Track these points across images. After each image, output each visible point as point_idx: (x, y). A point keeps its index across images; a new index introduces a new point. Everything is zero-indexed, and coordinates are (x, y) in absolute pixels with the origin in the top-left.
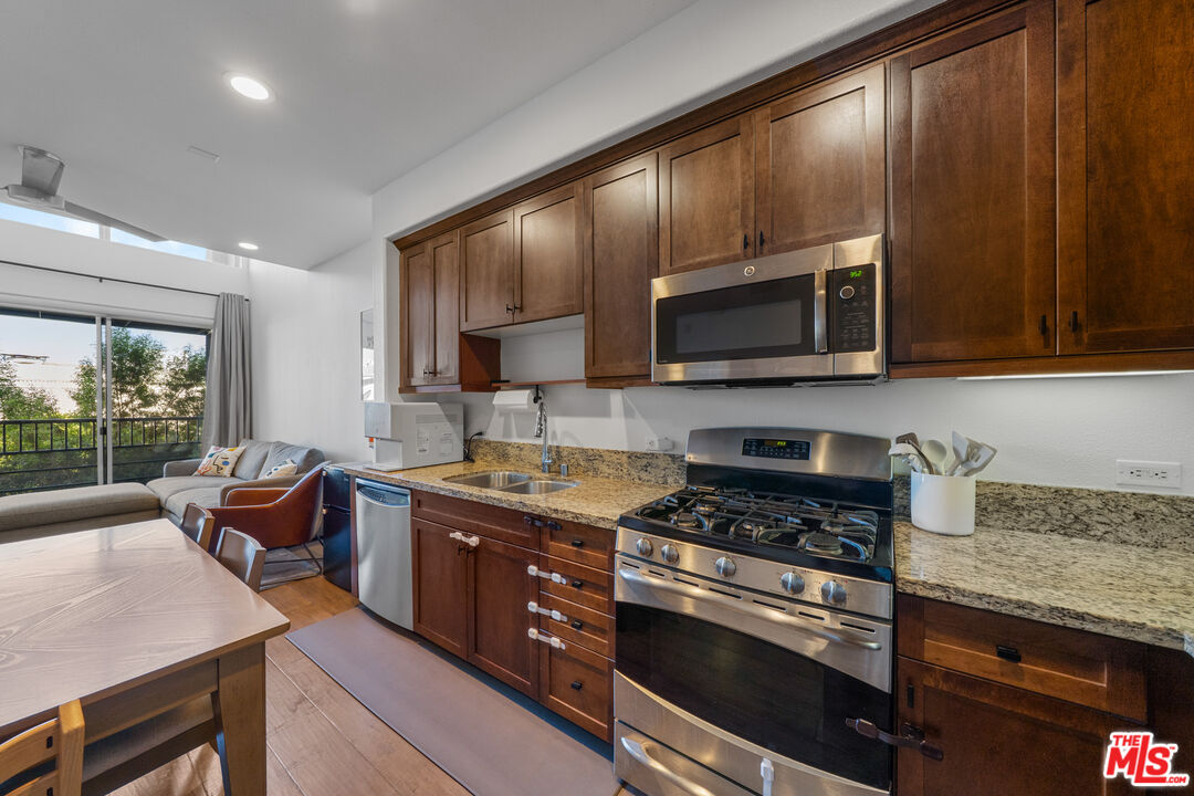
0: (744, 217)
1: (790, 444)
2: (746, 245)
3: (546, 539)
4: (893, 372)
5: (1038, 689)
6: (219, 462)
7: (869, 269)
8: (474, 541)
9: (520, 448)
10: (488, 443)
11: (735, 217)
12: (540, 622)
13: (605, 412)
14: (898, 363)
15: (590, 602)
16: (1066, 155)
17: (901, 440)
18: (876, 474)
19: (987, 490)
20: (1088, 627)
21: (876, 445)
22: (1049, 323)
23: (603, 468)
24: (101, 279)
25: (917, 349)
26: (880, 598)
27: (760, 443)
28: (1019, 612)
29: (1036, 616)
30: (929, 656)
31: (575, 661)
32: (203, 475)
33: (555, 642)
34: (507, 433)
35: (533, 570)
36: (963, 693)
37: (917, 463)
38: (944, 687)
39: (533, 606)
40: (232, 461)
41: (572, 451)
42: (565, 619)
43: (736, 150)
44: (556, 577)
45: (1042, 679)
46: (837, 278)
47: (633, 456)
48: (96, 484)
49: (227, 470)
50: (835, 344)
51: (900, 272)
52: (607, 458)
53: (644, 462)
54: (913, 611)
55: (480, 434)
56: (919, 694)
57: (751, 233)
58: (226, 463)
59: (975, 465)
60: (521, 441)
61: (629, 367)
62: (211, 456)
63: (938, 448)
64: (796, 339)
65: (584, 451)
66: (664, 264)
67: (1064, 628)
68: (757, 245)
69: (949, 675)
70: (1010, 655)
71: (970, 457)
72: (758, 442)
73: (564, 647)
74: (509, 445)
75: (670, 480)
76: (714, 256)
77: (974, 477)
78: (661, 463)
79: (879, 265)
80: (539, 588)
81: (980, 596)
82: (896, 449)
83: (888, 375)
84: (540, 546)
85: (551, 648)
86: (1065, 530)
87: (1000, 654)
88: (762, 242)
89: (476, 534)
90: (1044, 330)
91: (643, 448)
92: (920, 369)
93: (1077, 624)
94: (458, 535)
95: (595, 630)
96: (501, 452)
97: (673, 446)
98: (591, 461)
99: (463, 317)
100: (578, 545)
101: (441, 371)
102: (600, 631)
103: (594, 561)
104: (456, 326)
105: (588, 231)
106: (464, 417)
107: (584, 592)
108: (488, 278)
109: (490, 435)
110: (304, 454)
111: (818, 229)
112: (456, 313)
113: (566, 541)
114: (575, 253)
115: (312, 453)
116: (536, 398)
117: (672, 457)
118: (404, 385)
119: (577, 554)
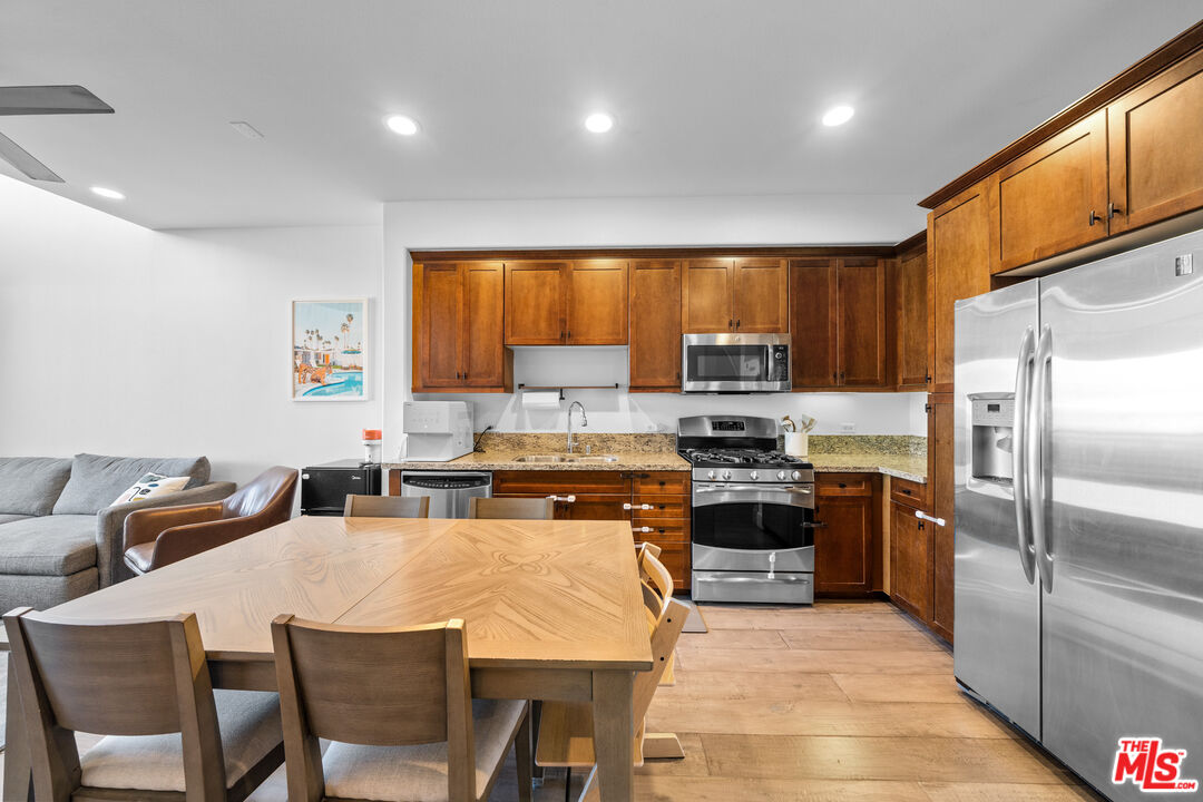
0: (729, 310)
1: (735, 423)
2: (731, 323)
3: (637, 485)
5: (850, 495)
7: (786, 347)
8: (571, 498)
9: (537, 437)
10: (500, 435)
11: (724, 308)
13: (615, 409)
14: (793, 386)
15: (670, 515)
16: (840, 317)
17: (782, 419)
19: (812, 437)
22: (835, 374)
23: (617, 447)
25: (798, 381)
26: (811, 475)
28: (846, 471)
29: (850, 471)
30: (822, 493)
34: (520, 424)
35: (625, 506)
36: (831, 503)
38: (826, 503)
41: (589, 437)
42: (652, 530)
43: (724, 275)
44: (645, 507)
45: (850, 491)
47: (637, 436)
50: (775, 378)
51: (793, 349)
52: (618, 438)
53: (647, 439)
54: (817, 478)
55: (490, 428)
56: (820, 509)
57: (733, 318)
59: (809, 427)
60: (538, 431)
61: (663, 381)
65: (599, 435)
66: (686, 326)
67: (856, 473)
68: (736, 325)
69: (828, 498)
70: (842, 486)
71: (808, 425)
72: (719, 424)
74: (525, 435)
75: (664, 449)
76: (713, 326)
77: (809, 433)
78: (658, 439)
79: (790, 345)
80: (632, 517)
84: (632, 490)
86: (828, 452)
89: (571, 493)
90: (834, 377)
91: (644, 430)
94: (554, 497)
95: (673, 529)
96: (516, 442)
97: (666, 428)
98: (605, 442)
99: (508, 333)
100: (662, 484)
101: (479, 375)
102: (678, 529)
103: (674, 489)
104: (497, 338)
105: (633, 294)
106: (474, 413)
107: (666, 510)
108: (538, 307)
109: (499, 429)
110: (190, 465)
111: (761, 323)
112: (498, 329)
113: (652, 483)
114: (621, 306)
115: (202, 462)
116: (562, 398)
117: (666, 435)
118: (420, 384)
119: (661, 489)
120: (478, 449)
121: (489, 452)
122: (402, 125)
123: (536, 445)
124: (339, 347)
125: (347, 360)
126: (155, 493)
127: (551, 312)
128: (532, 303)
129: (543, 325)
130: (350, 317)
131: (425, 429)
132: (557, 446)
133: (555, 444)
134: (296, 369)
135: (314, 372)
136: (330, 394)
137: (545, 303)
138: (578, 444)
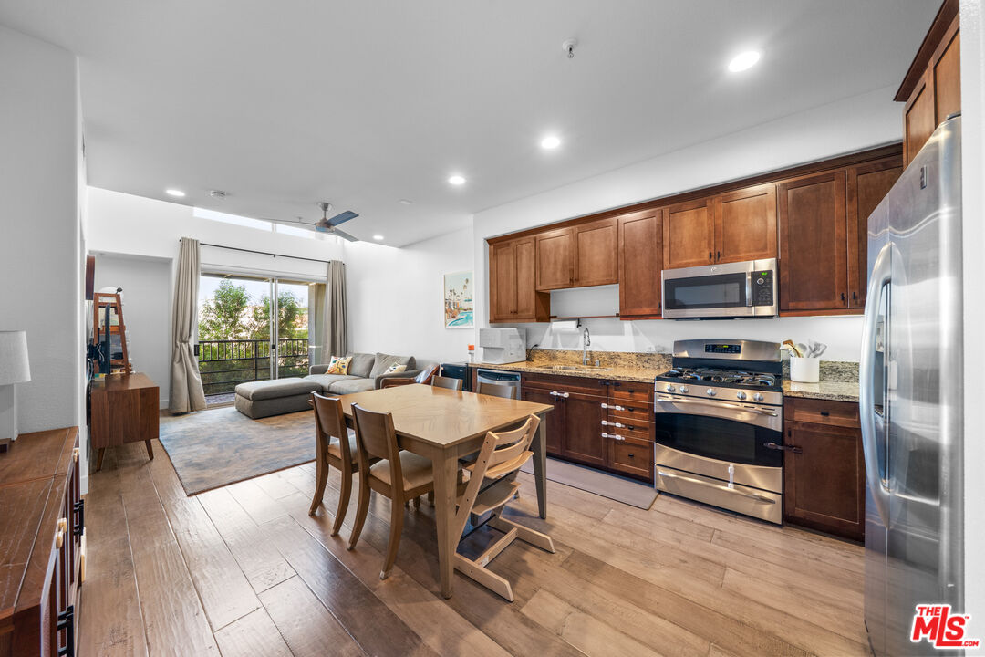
0: (709, 243)
1: (730, 347)
2: (711, 256)
3: (612, 391)
4: (781, 314)
5: (835, 424)
6: (340, 366)
7: (770, 272)
8: (566, 395)
9: (565, 353)
10: (543, 351)
11: (704, 243)
12: (608, 429)
13: (621, 333)
14: (783, 310)
15: (639, 417)
16: (851, 232)
17: (785, 343)
18: (774, 359)
19: (826, 365)
20: (850, 400)
21: (773, 346)
22: (845, 296)
23: (621, 362)
24: (275, 255)
25: (791, 305)
26: (776, 398)
27: (714, 346)
28: (828, 398)
29: (833, 399)
30: (796, 418)
31: (630, 444)
32: (331, 373)
33: (618, 437)
34: (555, 344)
35: (604, 406)
36: (809, 430)
37: (793, 353)
38: (802, 429)
39: (604, 423)
40: (346, 365)
41: (600, 354)
42: (624, 426)
43: (704, 213)
44: (618, 408)
45: (836, 421)
46: (755, 275)
47: (639, 356)
48: (269, 379)
49: (345, 371)
50: (756, 303)
51: (784, 273)
52: (623, 356)
53: (646, 358)
54: (790, 402)
55: (536, 346)
56: (793, 434)
57: (713, 252)
58: (344, 367)
59: (818, 352)
60: (565, 349)
61: (647, 311)
62: (334, 362)
63: (804, 347)
64: (737, 300)
65: (607, 353)
66: (666, 263)
67: (843, 402)
68: (716, 258)
69: (804, 424)
70: (825, 414)
71: (816, 350)
72: (713, 346)
73: (623, 438)
74: (558, 351)
75: (662, 367)
76: (693, 260)
77: (818, 359)
78: (657, 358)
79: (774, 271)
80: (608, 414)
81: (814, 394)
82: (783, 347)
83: (779, 315)
84: (608, 393)
85: (615, 440)
87: (822, 414)
88: (719, 255)
89: (567, 391)
90: (843, 298)
91: (645, 351)
92: (792, 313)
93: (847, 400)
94: (555, 393)
95: (641, 428)
96: (552, 356)
97: (664, 349)
98: (613, 358)
99: (538, 283)
100: (632, 392)
101: (522, 312)
102: (645, 429)
103: (640, 398)
104: (532, 287)
105: (622, 244)
106: (526, 336)
107: (635, 413)
108: (555, 263)
109: (543, 346)
110: (407, 360)
111: (746, 252)
112: (532, 280)
113: (624, 390)
114: (613, 253)
115: (412, 359)
116: (579, 326)
117: (663, 355)
118: (493, 318)
119: (631, 396)
120: (529, 359)
121: (536, 362)
122: (457, 180)
123: (564, 358)
124: (463, 298)
125: (465, 305)
126: (395, 372)
127: (564, 265)
128: (552, 260)
129: (559, 274)
130: (467, 281)
131: (490, 345)
132: (578, 360)
133: (576, 358)
134: (446, 312)
135: (454, 312)
136: (461, 324)
137: (560, 259)
138: (592, 359)
